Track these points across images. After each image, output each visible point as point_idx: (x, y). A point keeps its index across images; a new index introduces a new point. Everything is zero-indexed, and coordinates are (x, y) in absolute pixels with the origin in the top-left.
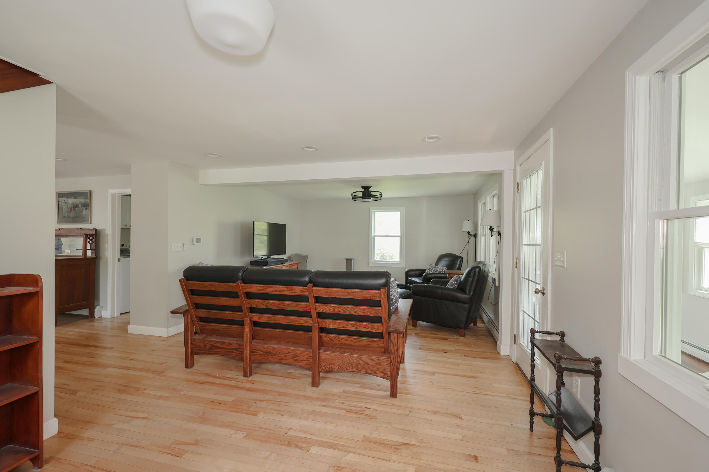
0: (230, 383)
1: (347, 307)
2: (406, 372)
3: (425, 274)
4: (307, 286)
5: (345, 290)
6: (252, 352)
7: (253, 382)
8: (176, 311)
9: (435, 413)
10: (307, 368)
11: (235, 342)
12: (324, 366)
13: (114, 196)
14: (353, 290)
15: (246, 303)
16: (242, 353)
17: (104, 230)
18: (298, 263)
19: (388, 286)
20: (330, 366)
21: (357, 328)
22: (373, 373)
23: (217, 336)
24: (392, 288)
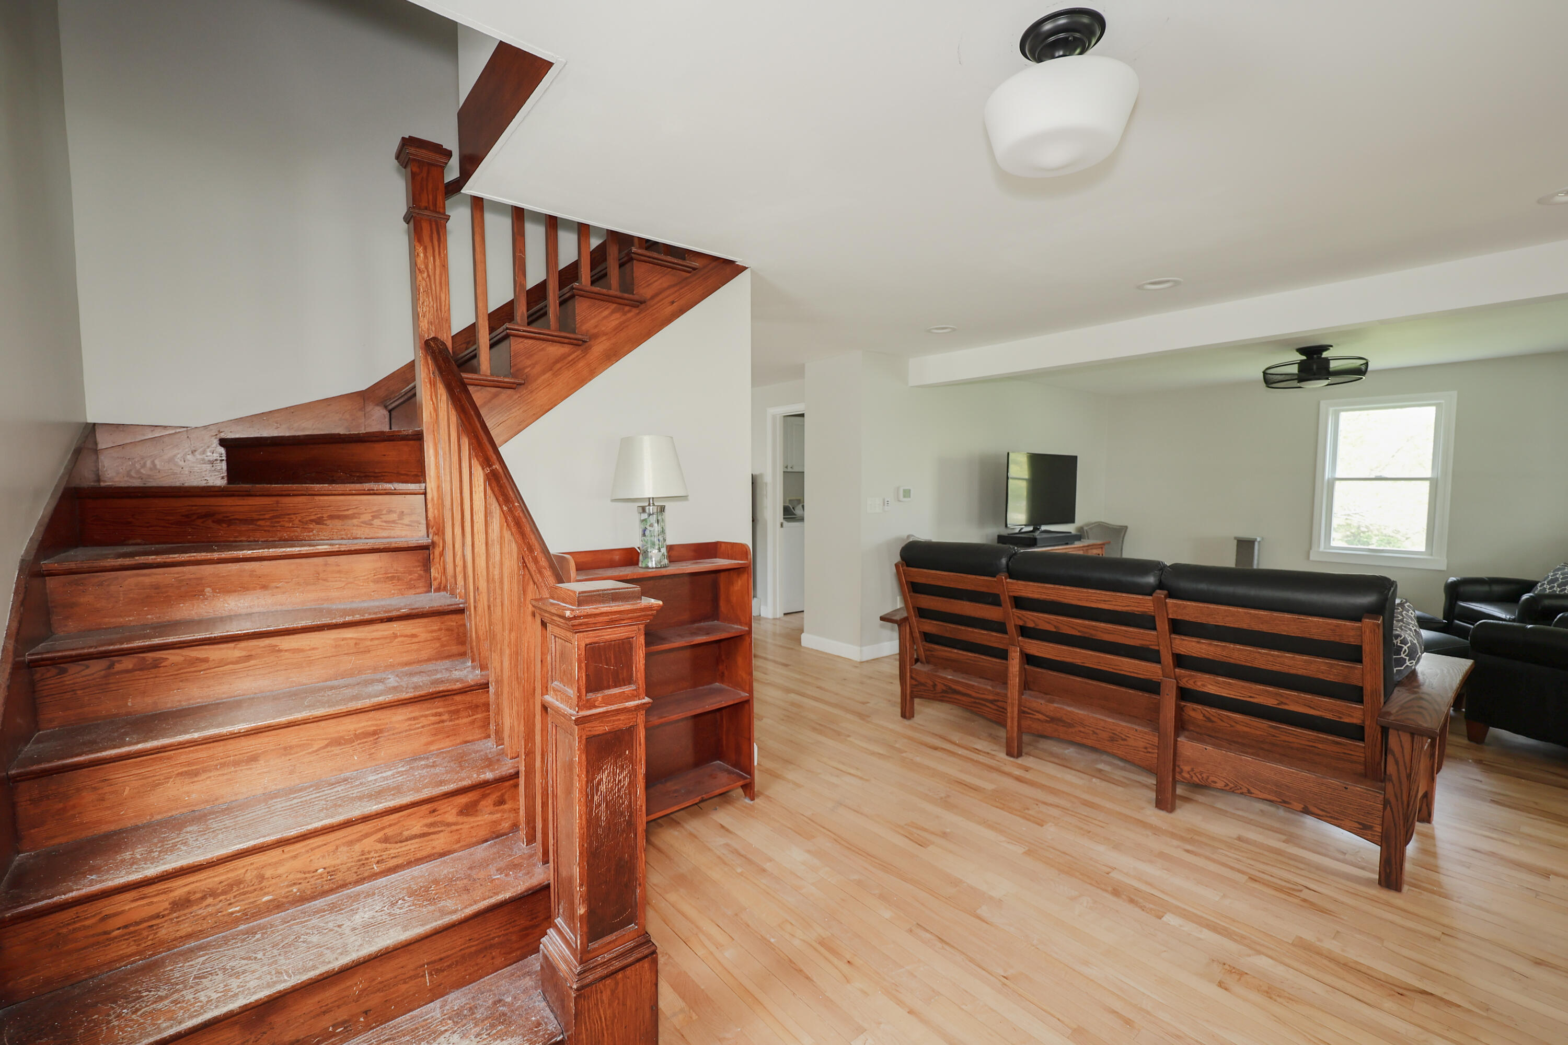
0: (981, 758)
1: (1259, 652)
2: (1435, 846)
3: (1531, 594)
4: (1154, 595)
5: (1252, 611)
6: (1024, 712)
7: (1027, 769)
8: (888, 617)
9: (1539, 963)
10: (1144, 768)
11: (990, 688)
12: (1188, 772)
13: (774, 417)
14: (1276, 614)
15: (1017, 617)
16: (1003, 710)
17: (761, 475)
18: (1103, 544)
19: (1387, 614)
20: (1204, 775)
21: (1282, 703)
22: (1327, 816)
23: (955, 671)
24: (1398, 621)
